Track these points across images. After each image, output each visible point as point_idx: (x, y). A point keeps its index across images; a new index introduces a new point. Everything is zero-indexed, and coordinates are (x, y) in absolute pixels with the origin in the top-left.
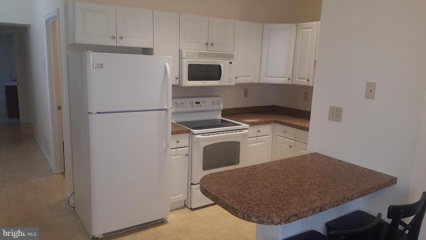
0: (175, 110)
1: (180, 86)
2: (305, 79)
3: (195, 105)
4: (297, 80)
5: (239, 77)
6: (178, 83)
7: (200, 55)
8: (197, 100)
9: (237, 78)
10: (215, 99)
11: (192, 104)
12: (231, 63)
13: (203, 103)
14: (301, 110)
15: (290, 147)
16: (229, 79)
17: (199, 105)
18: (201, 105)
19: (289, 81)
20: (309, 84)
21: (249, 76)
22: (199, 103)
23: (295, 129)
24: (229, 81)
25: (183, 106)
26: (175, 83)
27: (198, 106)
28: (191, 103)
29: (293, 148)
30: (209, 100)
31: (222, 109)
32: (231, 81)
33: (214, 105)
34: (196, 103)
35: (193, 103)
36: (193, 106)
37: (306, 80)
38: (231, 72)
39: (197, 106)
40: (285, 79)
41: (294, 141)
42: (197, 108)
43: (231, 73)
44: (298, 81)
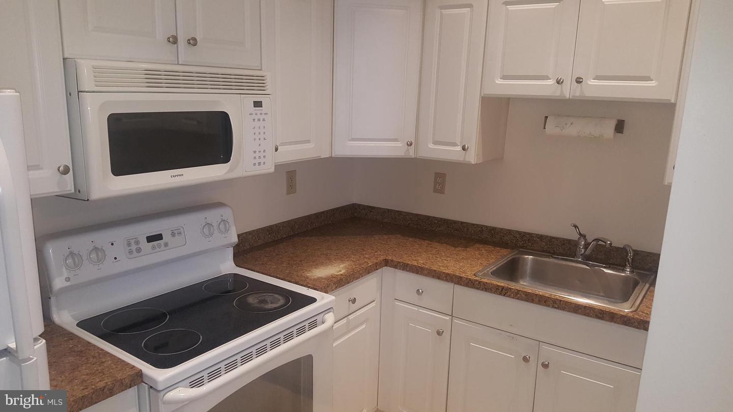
0: (68, 279)
1: (80, 196)
2: (455, 145)
3: (146, 246)
4: (431, 146)
5: (283, 144)
6: (70, 188)
7: (153, 79)
8: (153, 227)
9: (276, 150)
10: (213, 216)
11: (134, 247)
12: (258, 104)
13: (173, 235)
14: (430, 217)
15: (439, 333)
16: (257, 155)
17: (159, 246)
18: (166, 245)
19: (408, 150)
20: (467, 159)
21: (308, 141)
22: (159, 237)
23: (451, 285)
24: (257, 161)
25: (100, 261)
26: (56, 190)
27: (158, 249)
28: (129, 245)
29: (446, 335)
30: (191, 223)
31: (234, 243)
32: (262, 161)
33: (211, 235)
34: (150, 239)
35: (137, 243)
36: (139, 250)
37: (459, 148)
38: (262, 133)
39: (154, 248)
40: (399, 144)
41: (448, 318)
42: (151, 255)
43: (262, 136)
44: (432, 150)
